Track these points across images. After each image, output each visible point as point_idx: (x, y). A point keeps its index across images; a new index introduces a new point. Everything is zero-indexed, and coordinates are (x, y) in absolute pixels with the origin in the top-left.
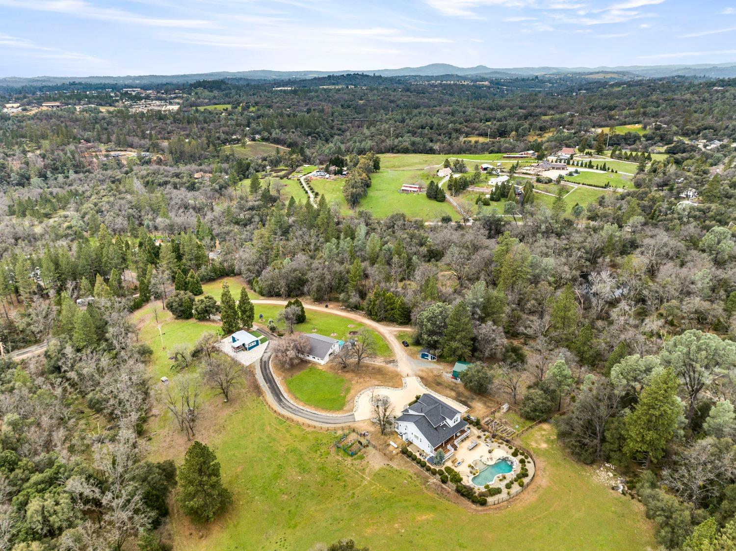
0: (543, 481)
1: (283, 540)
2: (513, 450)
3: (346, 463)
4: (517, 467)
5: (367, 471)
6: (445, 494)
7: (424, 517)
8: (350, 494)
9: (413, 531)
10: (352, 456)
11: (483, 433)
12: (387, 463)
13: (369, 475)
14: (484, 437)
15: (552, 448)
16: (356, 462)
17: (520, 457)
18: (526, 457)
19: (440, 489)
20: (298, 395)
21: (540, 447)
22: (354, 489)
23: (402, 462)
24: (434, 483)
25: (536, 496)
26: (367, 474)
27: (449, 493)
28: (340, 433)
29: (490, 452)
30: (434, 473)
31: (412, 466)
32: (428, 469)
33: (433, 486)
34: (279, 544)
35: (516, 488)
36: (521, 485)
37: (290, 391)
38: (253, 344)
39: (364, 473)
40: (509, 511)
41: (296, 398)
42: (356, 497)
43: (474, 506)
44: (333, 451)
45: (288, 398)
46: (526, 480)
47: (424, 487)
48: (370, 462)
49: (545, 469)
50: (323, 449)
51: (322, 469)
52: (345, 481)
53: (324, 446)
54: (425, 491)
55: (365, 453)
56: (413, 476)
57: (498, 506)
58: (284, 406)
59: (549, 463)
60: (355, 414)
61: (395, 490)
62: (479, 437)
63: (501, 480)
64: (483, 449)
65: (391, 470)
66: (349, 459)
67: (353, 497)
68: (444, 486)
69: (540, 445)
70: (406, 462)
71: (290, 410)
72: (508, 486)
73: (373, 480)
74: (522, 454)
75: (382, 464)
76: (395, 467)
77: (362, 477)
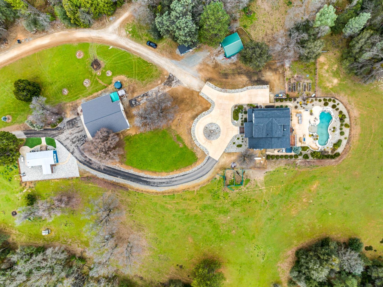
0: (355, 113)
1: (256, 246)
2: (323, 102)
3: (243, 190)
4: (335, 114)
5: (259, 184)
6: (312, 164)
7: (315, 186)
8: (263, 202)
9: (317, 198)
10: (241, 184)
11: (296, 102)
12: (264, 172)
13: (262, 186)
14: (298, 105)
15: (341, 80)
16: (248, 186)
17: (331, 104)
18: (334, 101)
19: (307, 163)
20: (154, 170)
21: (334, 85)
22: (262, 199)
23: (273, 164)
24: (301, 162)
25: (359, 127)
26: (261, 186)
27: (314, 162)
28: (218, 177)
29: (311, 114)
30: (296, 156)
31: (280, 162)
32: (291, 157)
33: (302, 164)
34: (256, 249)
35: (346, 131)
36: (346, 126)
37: (142, 169)
38: (55, 157)
39: (259, 187)
40: (353, 149)
41: (155, 172)
42: (267, 201)
43: (333, 160)
44: (228, 190)
45: (148, 176)
46: (347, 121)
47: (297, 168)
48: (256, 179)
49: (349, 102)
50: (221, 194)
51: (234, 204)
52: (253, 199)
53: (219, 192)
54: (300, 170)
55: (247, 176)
56: (286, 167)
57: (345, 151)
58: (157, 185)
59: (349, 95)
60: (210, 155)
61: (284, 182)
62: (296, 107)
63: (334, 131)
64: (306, 114)
65: (272, 174)
66: (242, 187)
67: (267, 203)
68: (308, 160)
69: (333, 83)
70: (275, 162)
71: (164, 185)
72: (342, 133)
73: (267, 186)
74: (330, 100)
75: (263, 174)
76: (272, 170)
77: (260, 190)
